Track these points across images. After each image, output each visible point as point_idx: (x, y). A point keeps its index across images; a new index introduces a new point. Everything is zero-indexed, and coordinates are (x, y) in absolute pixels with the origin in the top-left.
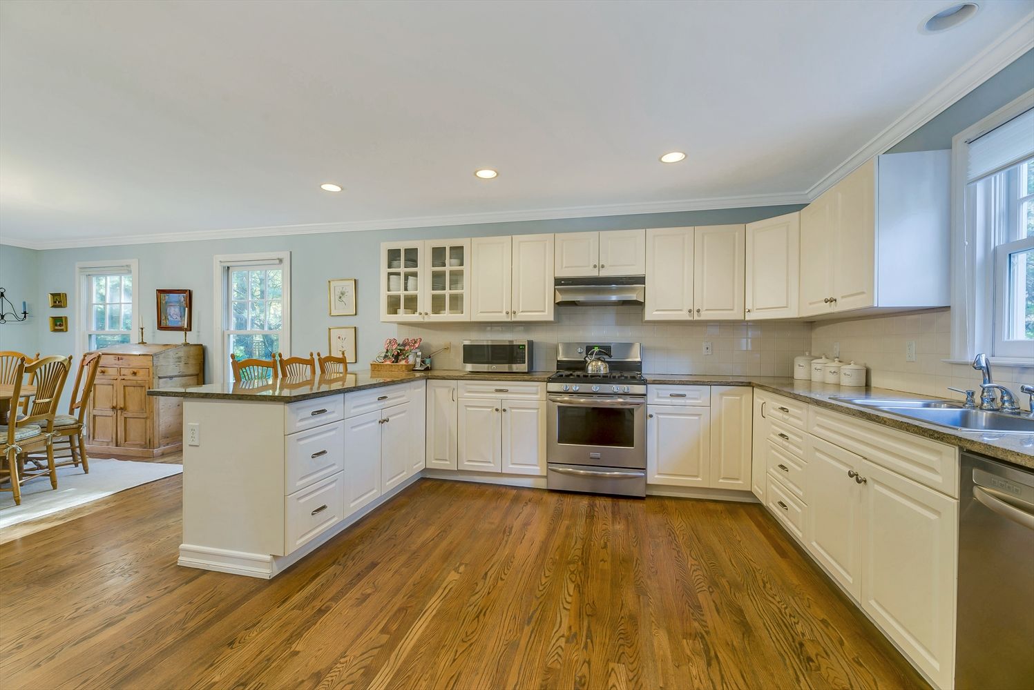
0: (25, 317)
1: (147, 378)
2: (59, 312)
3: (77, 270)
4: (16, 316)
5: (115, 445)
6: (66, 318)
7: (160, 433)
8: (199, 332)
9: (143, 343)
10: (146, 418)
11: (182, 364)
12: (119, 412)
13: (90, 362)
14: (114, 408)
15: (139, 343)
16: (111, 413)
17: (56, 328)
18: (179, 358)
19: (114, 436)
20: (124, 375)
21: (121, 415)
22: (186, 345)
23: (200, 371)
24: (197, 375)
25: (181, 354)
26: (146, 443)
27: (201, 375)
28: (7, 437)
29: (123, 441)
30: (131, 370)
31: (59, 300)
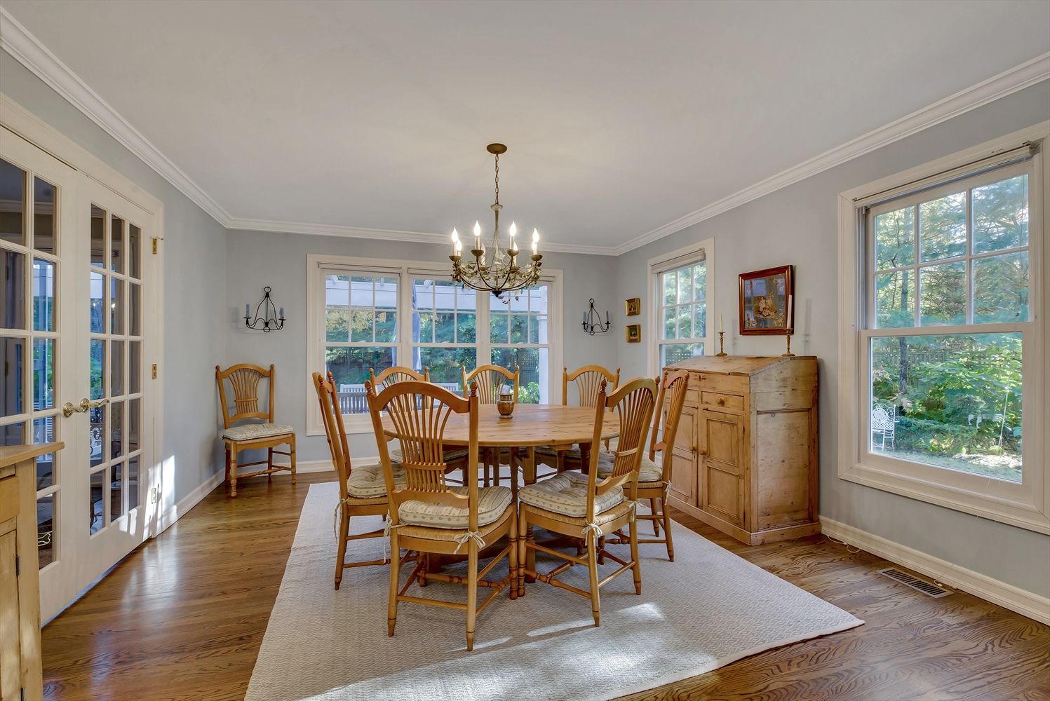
0: (608, 327)
1: (740, 412)
2: (634, 321)
3: (649, 268)
4: (601, 327)
5: (695, 503)
6: (639, 326)
7: (759, 504)
8: (807, 335)
9: (722, 355)
10: (739, 477)
11: (788, 390)
12: (701, 457)
13: (672, 384)
14: (694, 450)
15: (718, 355)
16: (690, 455)
17: (631, 338)
18: (784, 380)
19: (694, 491)
20: (707, 403)
21: (703, 462)
22: (792, 357)
23: (814, 404)
24: (809, 410)
25: (787, 373)
26: (738, 516)
27: (814, 410)
28: (586, 508)
29: (705, 503)
30: (718, 397)
31: (634, 307)
